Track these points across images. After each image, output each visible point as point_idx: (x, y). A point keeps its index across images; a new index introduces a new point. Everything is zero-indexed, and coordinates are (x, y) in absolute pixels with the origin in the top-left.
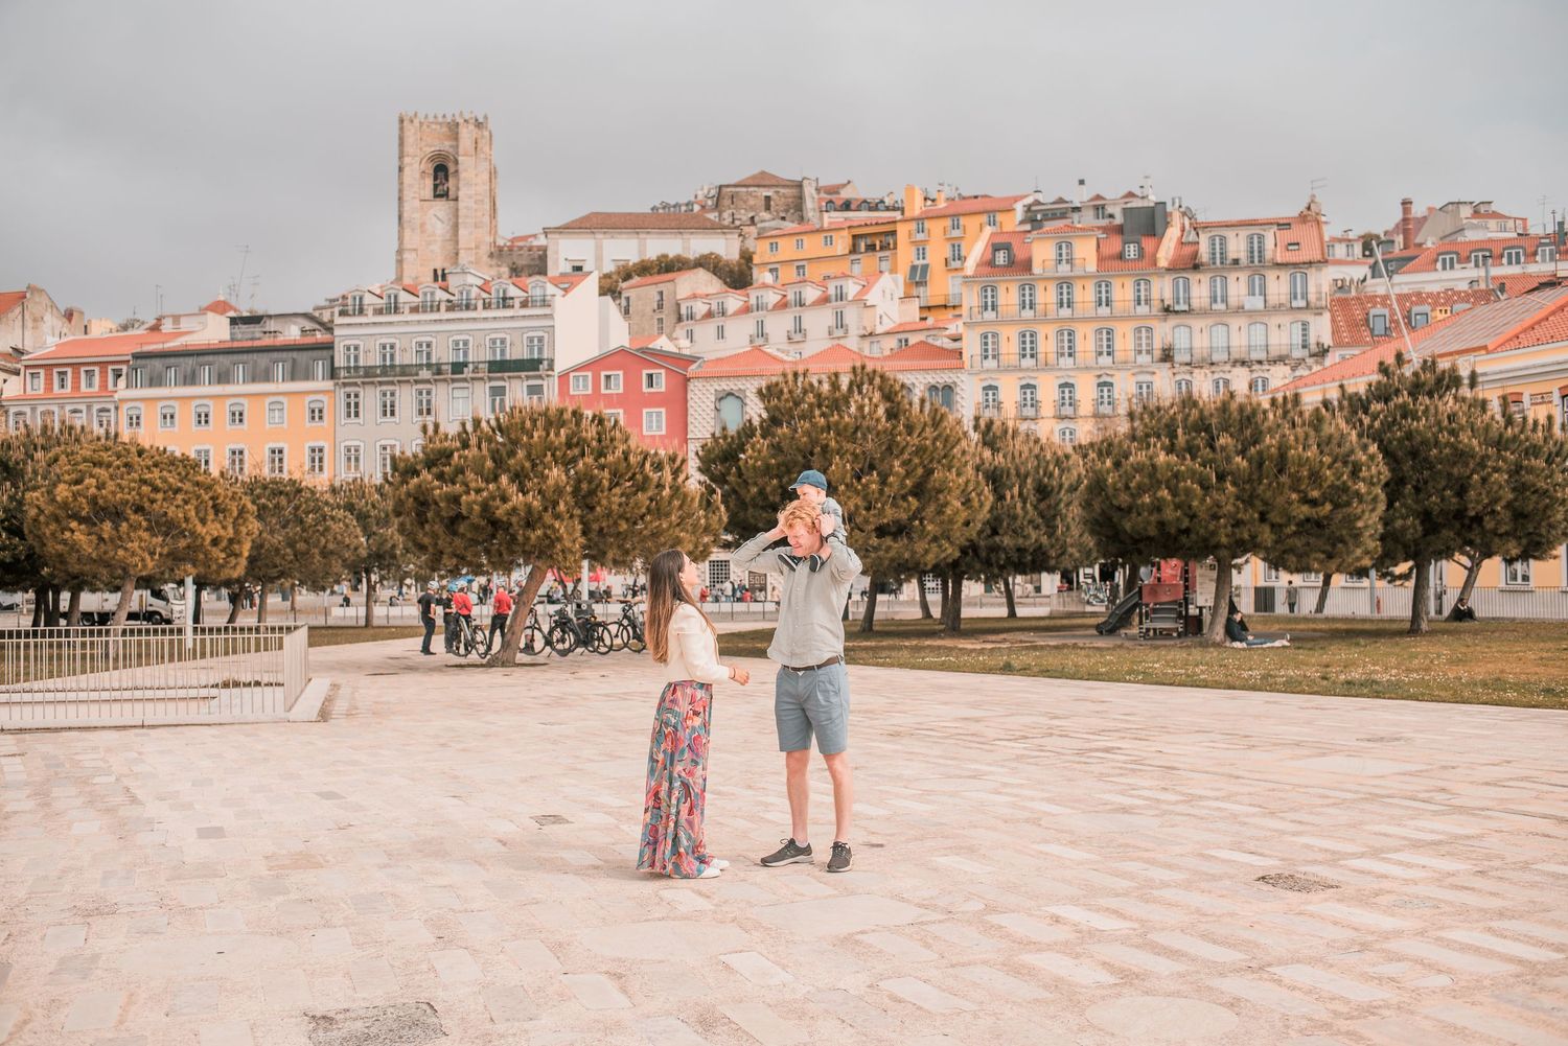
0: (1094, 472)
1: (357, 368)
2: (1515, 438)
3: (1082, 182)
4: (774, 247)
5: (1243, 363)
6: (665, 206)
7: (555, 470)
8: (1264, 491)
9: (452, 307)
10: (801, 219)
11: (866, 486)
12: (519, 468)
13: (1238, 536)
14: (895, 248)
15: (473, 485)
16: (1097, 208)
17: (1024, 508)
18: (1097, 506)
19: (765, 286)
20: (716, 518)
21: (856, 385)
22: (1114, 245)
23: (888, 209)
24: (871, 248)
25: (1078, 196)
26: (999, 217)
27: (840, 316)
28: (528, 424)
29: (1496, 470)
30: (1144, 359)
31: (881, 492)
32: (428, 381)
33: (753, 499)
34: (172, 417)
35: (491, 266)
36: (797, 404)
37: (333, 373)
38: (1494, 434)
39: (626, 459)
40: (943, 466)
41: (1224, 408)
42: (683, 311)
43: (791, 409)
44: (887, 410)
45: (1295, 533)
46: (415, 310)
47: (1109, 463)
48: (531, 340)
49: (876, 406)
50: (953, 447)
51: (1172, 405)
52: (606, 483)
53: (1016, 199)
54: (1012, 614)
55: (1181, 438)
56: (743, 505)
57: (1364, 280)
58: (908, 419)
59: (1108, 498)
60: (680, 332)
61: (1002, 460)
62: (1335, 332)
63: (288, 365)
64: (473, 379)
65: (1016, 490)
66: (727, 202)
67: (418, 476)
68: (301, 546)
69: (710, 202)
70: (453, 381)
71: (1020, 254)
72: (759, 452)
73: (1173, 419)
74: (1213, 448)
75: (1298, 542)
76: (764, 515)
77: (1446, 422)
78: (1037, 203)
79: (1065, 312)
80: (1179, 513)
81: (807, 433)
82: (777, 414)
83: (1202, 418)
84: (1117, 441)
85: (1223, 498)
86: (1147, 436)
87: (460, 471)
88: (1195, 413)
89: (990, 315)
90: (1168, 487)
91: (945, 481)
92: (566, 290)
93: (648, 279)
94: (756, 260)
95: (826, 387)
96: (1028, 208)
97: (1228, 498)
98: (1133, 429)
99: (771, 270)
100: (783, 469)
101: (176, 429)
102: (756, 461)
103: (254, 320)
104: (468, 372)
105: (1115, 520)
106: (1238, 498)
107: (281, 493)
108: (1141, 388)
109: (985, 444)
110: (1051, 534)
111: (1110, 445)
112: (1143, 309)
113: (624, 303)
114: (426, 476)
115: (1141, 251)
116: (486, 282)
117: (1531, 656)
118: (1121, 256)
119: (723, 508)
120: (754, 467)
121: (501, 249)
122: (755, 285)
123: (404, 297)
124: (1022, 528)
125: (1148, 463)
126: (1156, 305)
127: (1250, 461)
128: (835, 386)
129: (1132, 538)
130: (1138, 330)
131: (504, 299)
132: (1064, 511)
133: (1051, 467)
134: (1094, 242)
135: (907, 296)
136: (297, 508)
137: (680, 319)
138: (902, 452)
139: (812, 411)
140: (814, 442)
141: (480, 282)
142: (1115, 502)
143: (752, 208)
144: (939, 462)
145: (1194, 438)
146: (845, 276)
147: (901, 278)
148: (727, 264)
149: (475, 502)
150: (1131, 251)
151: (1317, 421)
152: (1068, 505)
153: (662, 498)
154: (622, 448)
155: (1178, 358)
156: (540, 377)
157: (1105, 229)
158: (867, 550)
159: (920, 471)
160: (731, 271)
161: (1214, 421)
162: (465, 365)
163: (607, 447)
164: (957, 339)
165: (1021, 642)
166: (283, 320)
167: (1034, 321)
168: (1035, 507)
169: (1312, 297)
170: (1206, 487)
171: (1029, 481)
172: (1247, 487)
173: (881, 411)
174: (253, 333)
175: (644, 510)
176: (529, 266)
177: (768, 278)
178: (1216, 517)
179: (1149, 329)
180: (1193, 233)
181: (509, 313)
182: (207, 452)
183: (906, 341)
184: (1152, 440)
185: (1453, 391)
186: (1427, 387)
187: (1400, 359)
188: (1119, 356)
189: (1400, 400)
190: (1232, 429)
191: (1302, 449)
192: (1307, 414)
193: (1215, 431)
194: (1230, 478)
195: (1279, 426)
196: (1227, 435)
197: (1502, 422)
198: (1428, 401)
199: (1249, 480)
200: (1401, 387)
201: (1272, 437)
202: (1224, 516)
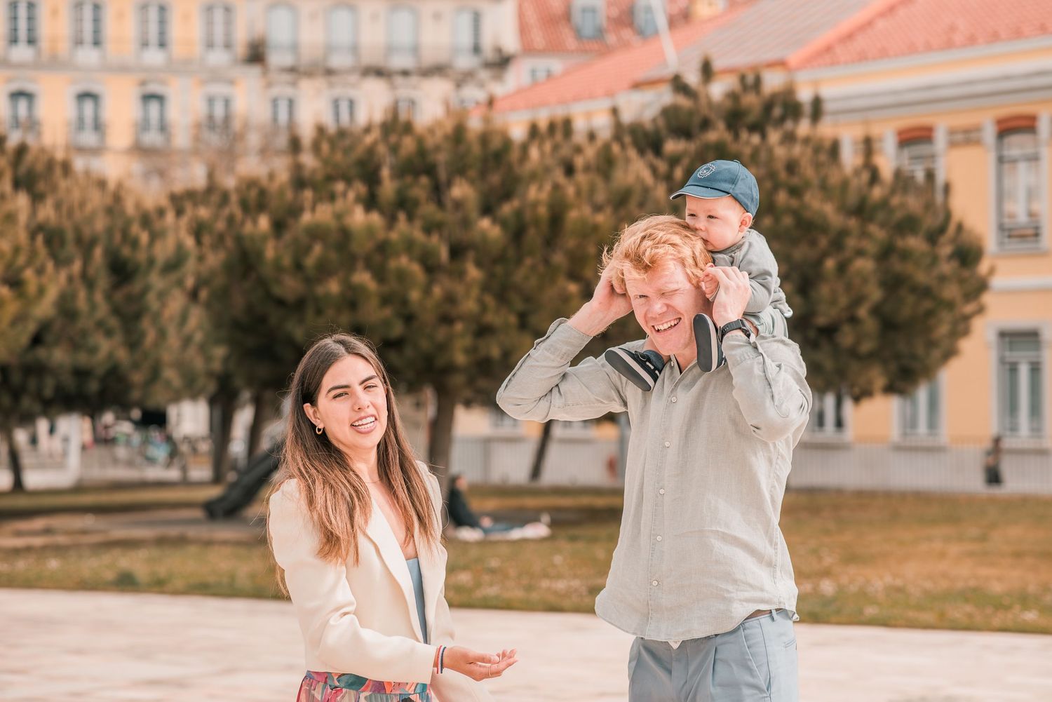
0: (239, 239)
2: (884, 204)
5: (379, 72)
8: (526, 278)
13: (482, 352)
17: (90, 299)
18: (239, 297)
29: (860, 253)
30: (218, 58)
38: (852, 199)
47: (264, 223)
51: (368, 130)
54: (18, 484)
55: (388, 187)
59: (262, 283)
62: (523, 30)
73: (372, 151)
74: (440, 203)
77: (783, 175)
80: (387, 312)
83: (422, 152)
84: (274, 187)
85: (459, 289)
86: (330, 179)
88: (408, 144)
90: (369, 265)
97: (469, 288)
98: (297, 168)
106: (485, 288)
108: (212, 106)
110: (133, 342)
111: (263, 193)
117: (954, 549)
124: (84, 334)
125: (334, 225)
127: (503, 224)
130: (210, 10)
132: (156, 306)
133: (134, 229)
142: (277, 290)
145: (409, 186)
151: (606, 164)
155: (277, 59)
161: (442, 157)
168: (108, 297)
170: (431, 267)
171: (98, 252)
172: (499, 269)
178: (447, 320)
184: (340, 187)
185: (789, 125)
186: (751, 118)
187: (707, 71)
188: (177, 49)
189: (712, 136)
190: (472, 173)
191: (587, 210)
192: (590, 152)
193: (443, 174)
194: (471, 255)
195: (547, 170)
196: (463, 181)
197: (865, 176)
198: (756, 139)
199: (501, 259)
200: (713, 116)
201: (540, 188)
202: (461, 318)
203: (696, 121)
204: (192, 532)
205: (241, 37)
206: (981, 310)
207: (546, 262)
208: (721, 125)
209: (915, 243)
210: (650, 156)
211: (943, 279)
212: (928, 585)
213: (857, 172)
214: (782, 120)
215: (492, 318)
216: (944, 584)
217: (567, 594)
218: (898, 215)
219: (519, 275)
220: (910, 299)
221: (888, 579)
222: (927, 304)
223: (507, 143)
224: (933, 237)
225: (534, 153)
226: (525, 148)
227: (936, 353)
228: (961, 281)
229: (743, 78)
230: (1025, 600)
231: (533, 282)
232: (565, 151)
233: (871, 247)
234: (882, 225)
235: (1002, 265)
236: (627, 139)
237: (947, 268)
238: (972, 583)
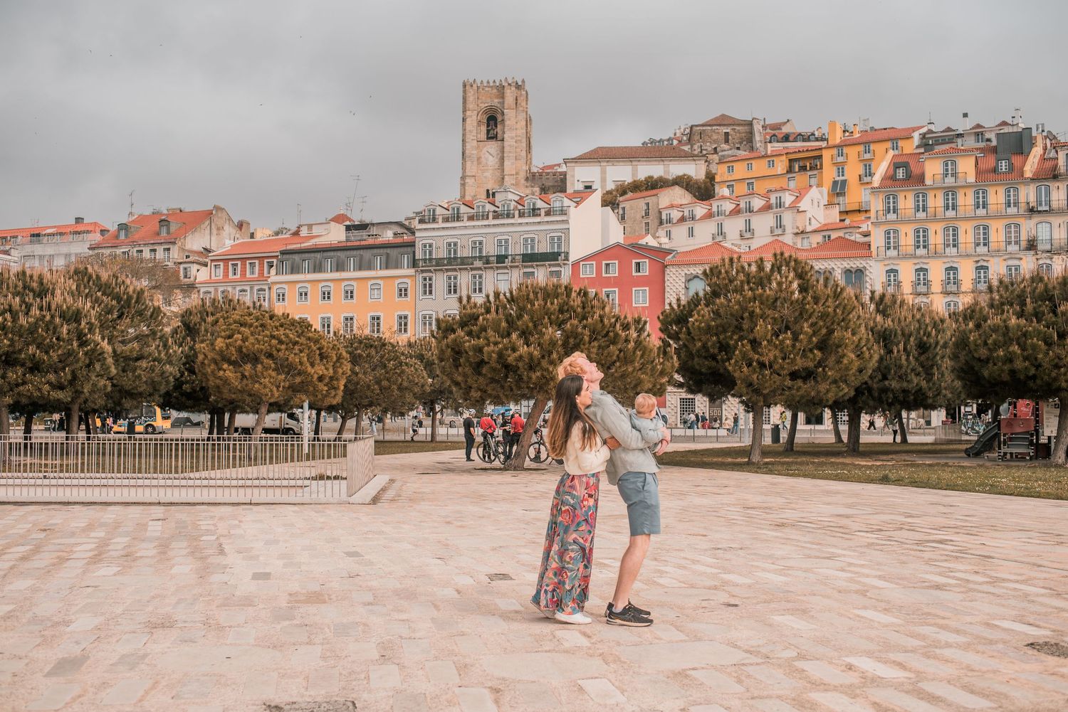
0: (961, 332)
1: (431, 259)
3: (965, 115)
4: (731, 169)
6: (652, 141)
7: (550, 329)
9: (497, 216)
10: (752, 149)
11: (782, 342)
12: (524, 327)
14: (821, 168)
15: (492, 339)
16: (977, 134)
17: (907, 360)
18: (962, 358)
19: (724, 198)
20: (669, 364)
21: (776, 268)
22: (990, 162)
23: (817, 140)
24: (803, 168)
25: (962, 126)
26: (901, 143)
27: (779, 219)
28: (532, 296)
30: (1013, 248)
31: (794, 346)
32: (480, 269)
33: (698, 351)
34: (306, 294)
35: (527, 187)
36: (731, 281)
37: (414, 264)
39: (602, 321)
40: (842, 327)
42: (664, 217)
43: (726, 285)
44: (799, 285)
46: (471, 218)
47: (971, 325)
48: (552, 238)
49: (791, 282)
50: (849, 314)
51: (1023, 280)
52: (587, 338)
53: (914, 130)
54: (904, 440)
55: (1030, 307)
56: (691, 356)
58: (815, 292)
59: (970, 352)
60: (661, 233)
61: (890, 323)
63: (384, 258)
64: (511, 267)
65: (901, 346)
66: (697, 137)
67: (455, 333)
68: (385, 383)
69: (685, 138)
70: (498, 268)
71: (915, 170)
72: (703, 316)
73: (1023, 291)
76: (706, 363)
78: (930, 131)
79: (950, 213)
80: (1027, 363)
81: (738, 303)
82: (716, 288)
83: (1046, 290)
84: (978, 308)
86: (1003, 304)
87: (484, 329)
88: (1041, 287)
89: (892, 216)
90: (1019, 344)
91: (842, 338)
92: (578, 203)
93: (638, 194)
94: (718, 179)
95: (754, 268)
96: (923, 136)
99: (728, 187)
100: (720, 329)
101: (308, 303)
102: (701, 323)
103: (363, 227)
104: (508, 262)
105: (976, 369)
107: (371, 346)
108: (1010, 270)
109: (878, 311)
110: (929, 379)
111: (973, 311)
112: (1012, 210)
113: (621, 212)
114: (460, 333)
115: (1011, 168)
116: (522, 198)
118: (995, 170)
119: (675, 357)
120: (699, 328)
121: (534, 175)
122: (716, 197)
123: (464, 209)
124: (906, 375)
125: (1002, 324)
126: (1023, 207)
128: (761, 267)
129: (989, 382)
130: (1008, 226)
131: (534, 210)
132: (940, 362)
133: (929, 329)
134: (973, 160)
135: (830, 204)
136: (382, 357)
137: (661, 223)
138: (810, 317)
139: (742, 286)
140: (744, 309)
141: (517, 198)
142: (976, 355)
143: (715, 141)
144: (838, 324)
145: (1040, 306)
146: (783, 190)
147: (825, 190)
148: (696, 182)
149: (493, 351)
150: (1003, 166)
152: (943, 357)
153: (628, 350)
154: (598, 312)
155: (1040, 247)
156: (559, 265)
157: (982, 150)
158: (783, 390)
159: (824, 331)
160: (699, 188)
162: (506, 257)
163: (589, 313)
164: (867, 235)
165: (905, 461)
166: (382, 226)
167: (926, 220)
168: (917, 359)
170: (1049, 344)
171: (912, 339)
173: (795, 285)
174: (362, 236)
175: (615, 358)
176: (553, 186)
177: (726, 192)
178: (1057, 367)
179: (1017, 226)
180: (1053, 151)
181: (537, 219)
182: (329, 318)
183: (829, 237)
184: (1006, 308)
188: (993, 246)
204: (956, 462)
205: (1024, 237)
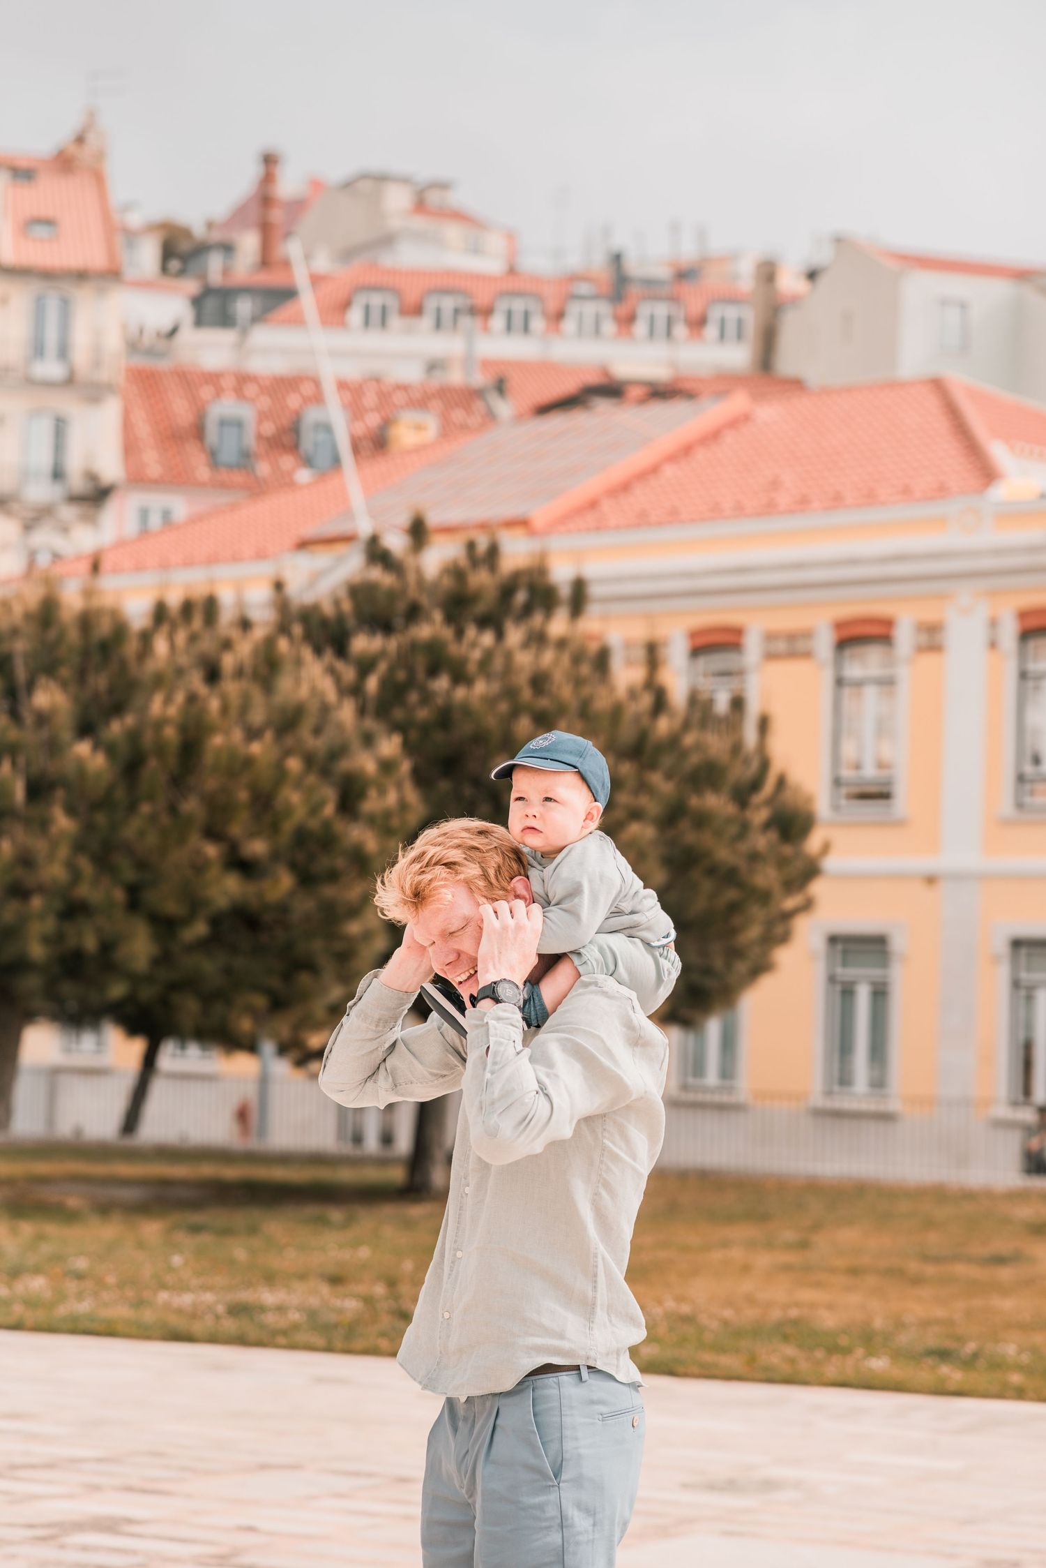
2: (673, 742)
8: (142, 834)
13: (71, 942)
29: (635, 815)
38: (627, 733)
41: (47, 613)
45: (203, 945)
57: (173, 332)
62: (130, 447)
74: (16, 716)
75: (209, 967)
77: (526, 694)
85: (40, 846)
97: (54, 846)
106: (79, 846)
117: (763, 1260)
127: (110, 750)
151: (267, 668)
161: (20, 646)
169: (81, 356)
172: (101, 819)
185: (537, 619)
186: (481, 608)
187: (418, 532)
189: (423, 632)
190: (65, 672)
191: (237, 735)
192: (245, 649)
193: (21, 673)
194: (60, 794)
195: (180, 672)
196: (52, 685)
197: (646, 701)
198: (487, 639)
199: (104, 803)
200: (425, 601)
201: (168, 700)
202: (41, 889)
203: (401, 606)
206: (808, 906)
207: (173, 810)
208: (438, 616)
209: (715, 802)
210: (329, 655)
211: (754, 857)
212: (728, 1313)
213: (633, 694)
214: (527, 611)
215: (84, 891)
216: (750, 1314)
217: (194, 1315)
218: (694, 759)
219: (130, 830)
220: (707, 885)
221: (670, 1304)
222: (731, 894)
223: (120, 630)
224: (744, 794)
225: (161, 646)
226: (146, 638)
227: (741, 967)
228: (782, 862)
229: (471, 546)
230: (869, 1340)
231: (152, 839)
232: (207, 645)
233: (652, 807)
234: (669, 776)
235: (840, 838)
236: (297, 630)
237: (762, 841)
238: (794, 1313)
